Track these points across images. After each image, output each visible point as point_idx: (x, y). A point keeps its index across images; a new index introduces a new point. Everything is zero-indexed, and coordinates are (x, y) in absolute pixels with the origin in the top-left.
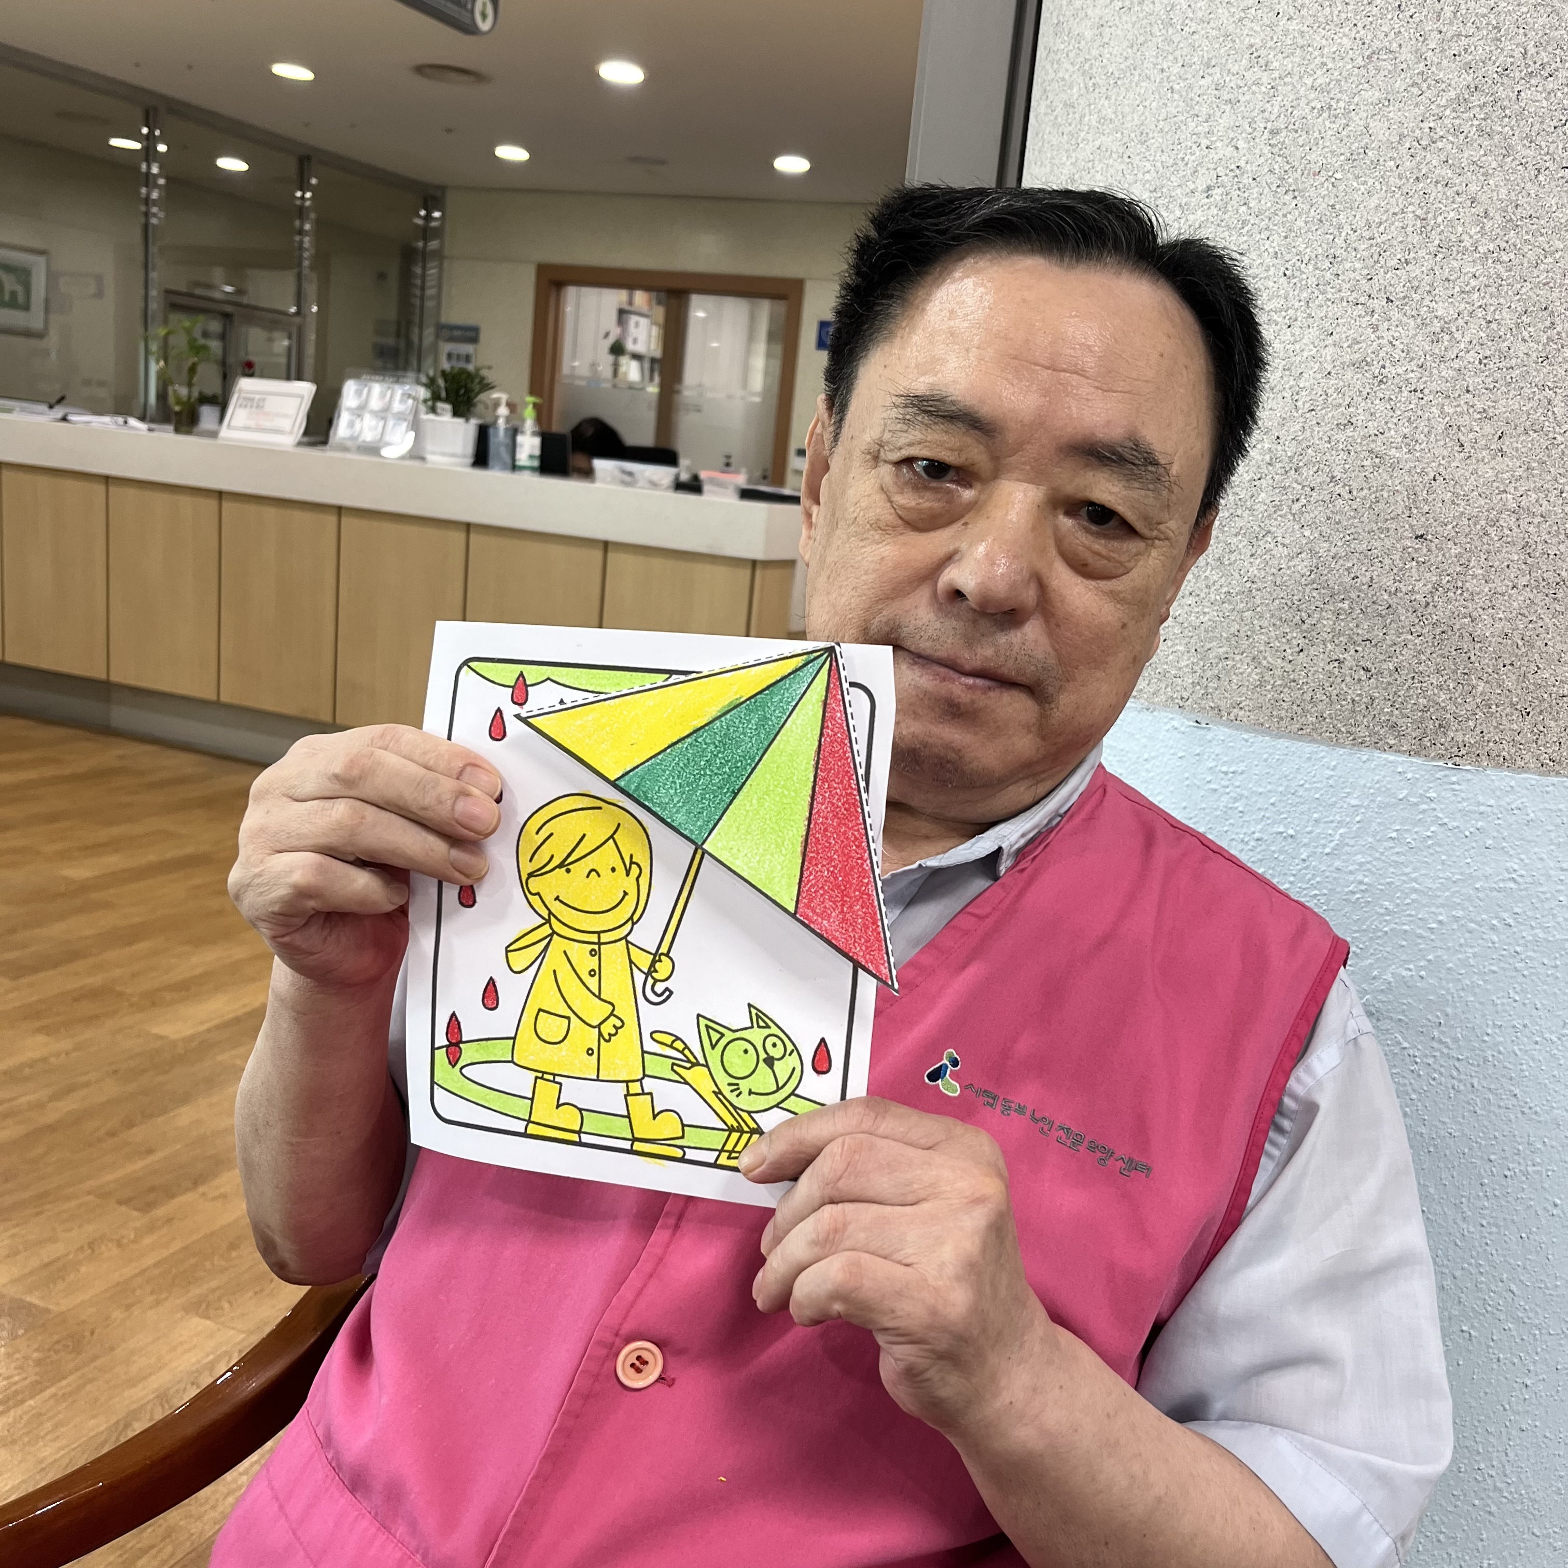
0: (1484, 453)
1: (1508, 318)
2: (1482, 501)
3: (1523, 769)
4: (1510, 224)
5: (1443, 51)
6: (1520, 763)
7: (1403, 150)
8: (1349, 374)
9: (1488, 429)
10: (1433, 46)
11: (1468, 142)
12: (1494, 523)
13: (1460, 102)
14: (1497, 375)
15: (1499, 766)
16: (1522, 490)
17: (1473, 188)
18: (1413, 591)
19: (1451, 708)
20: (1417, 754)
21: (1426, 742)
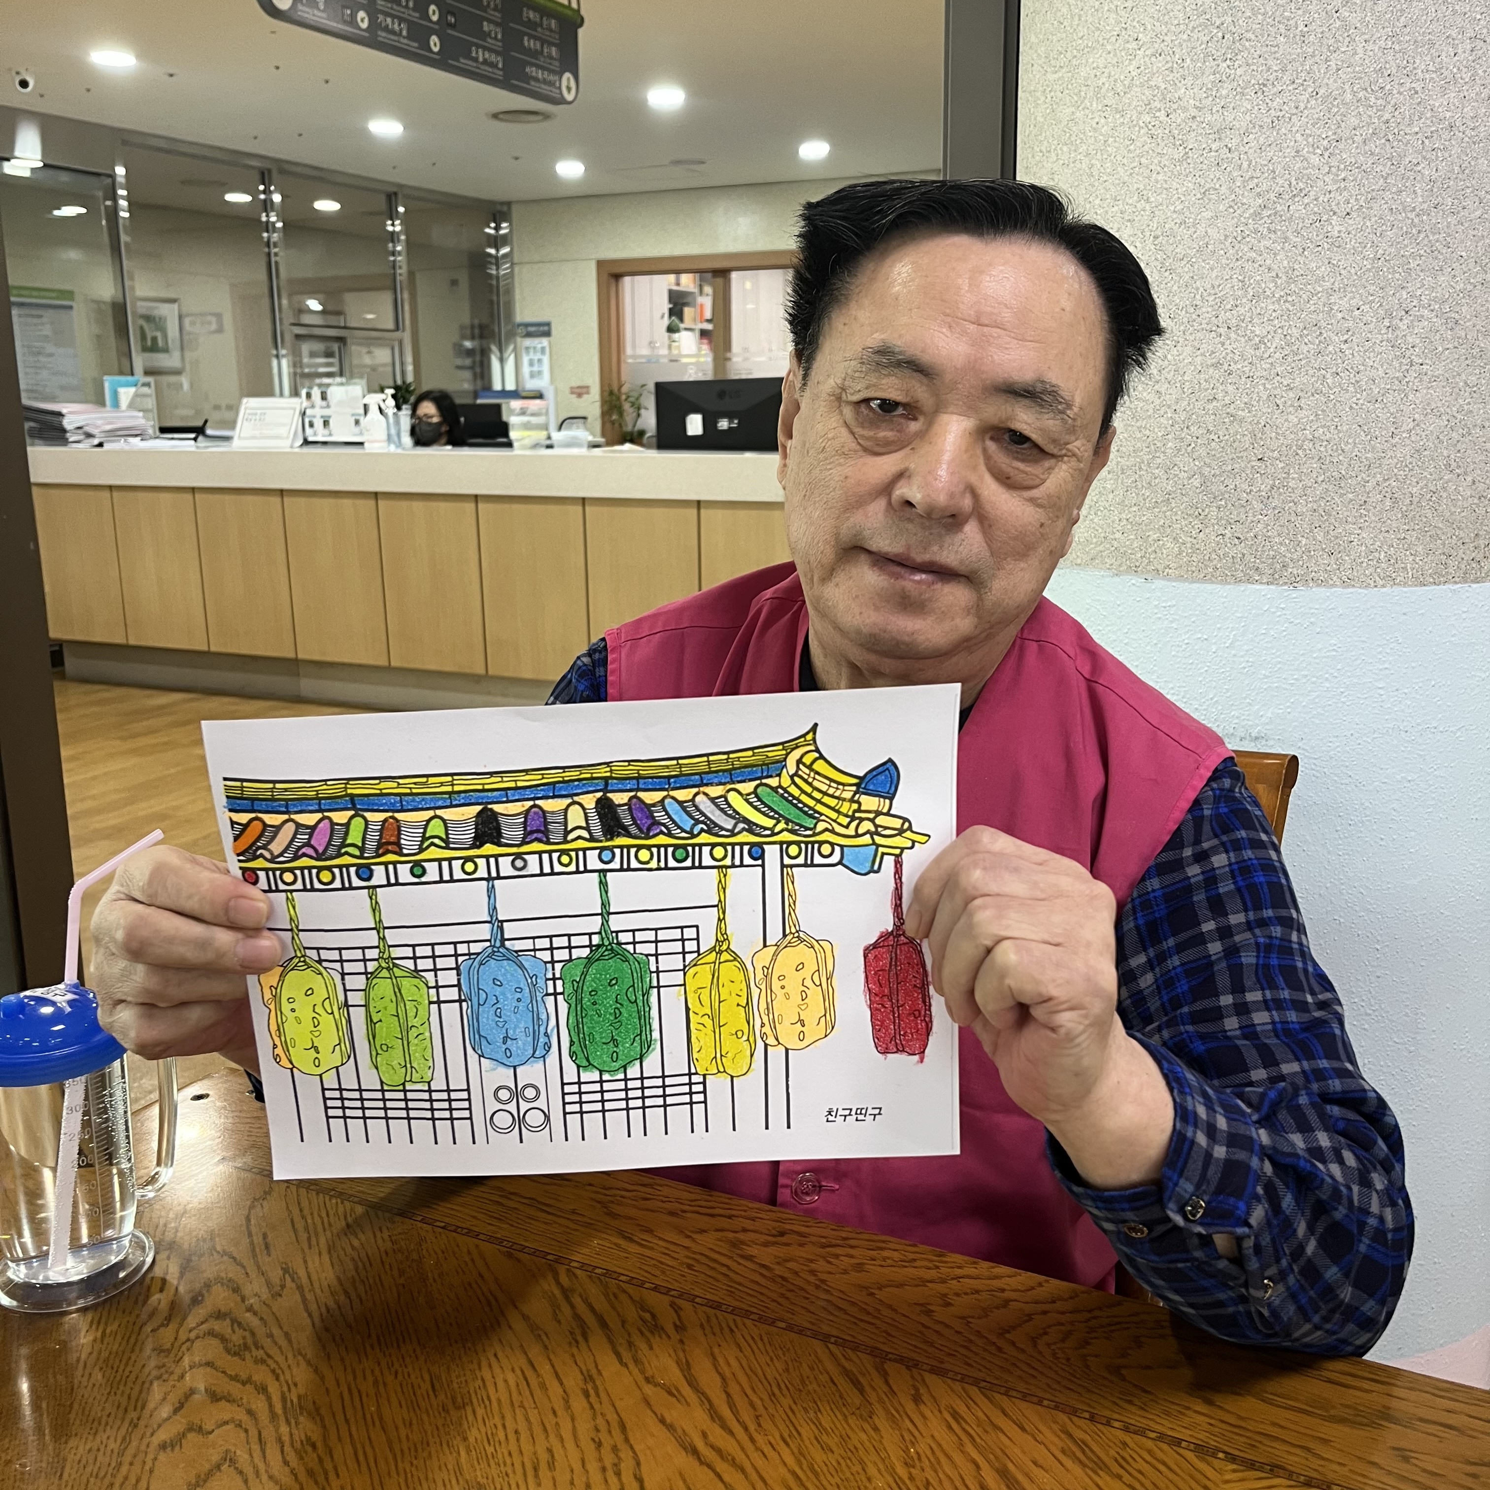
0: (1291, 409)
1: (1295, 332)
2: (1293, 436)
3: (1334, 586)
4: (1290, 280)
5: (1244, 187)
6: (1331, 582)
7: (1227, 244)
8: (1211, 370)
9: (1291, 394)
10: (1238, 184)
11: (1263, 237)
12: (1300, 447)
13: (1256, 215)
14: (1293, 365)
15: (1319, 585)
16: (1314, 427)
17: (1268, 262)
18: (1260, 491)
19: (1288, 555)
20: (1272, 583)
21: (1276, 576)
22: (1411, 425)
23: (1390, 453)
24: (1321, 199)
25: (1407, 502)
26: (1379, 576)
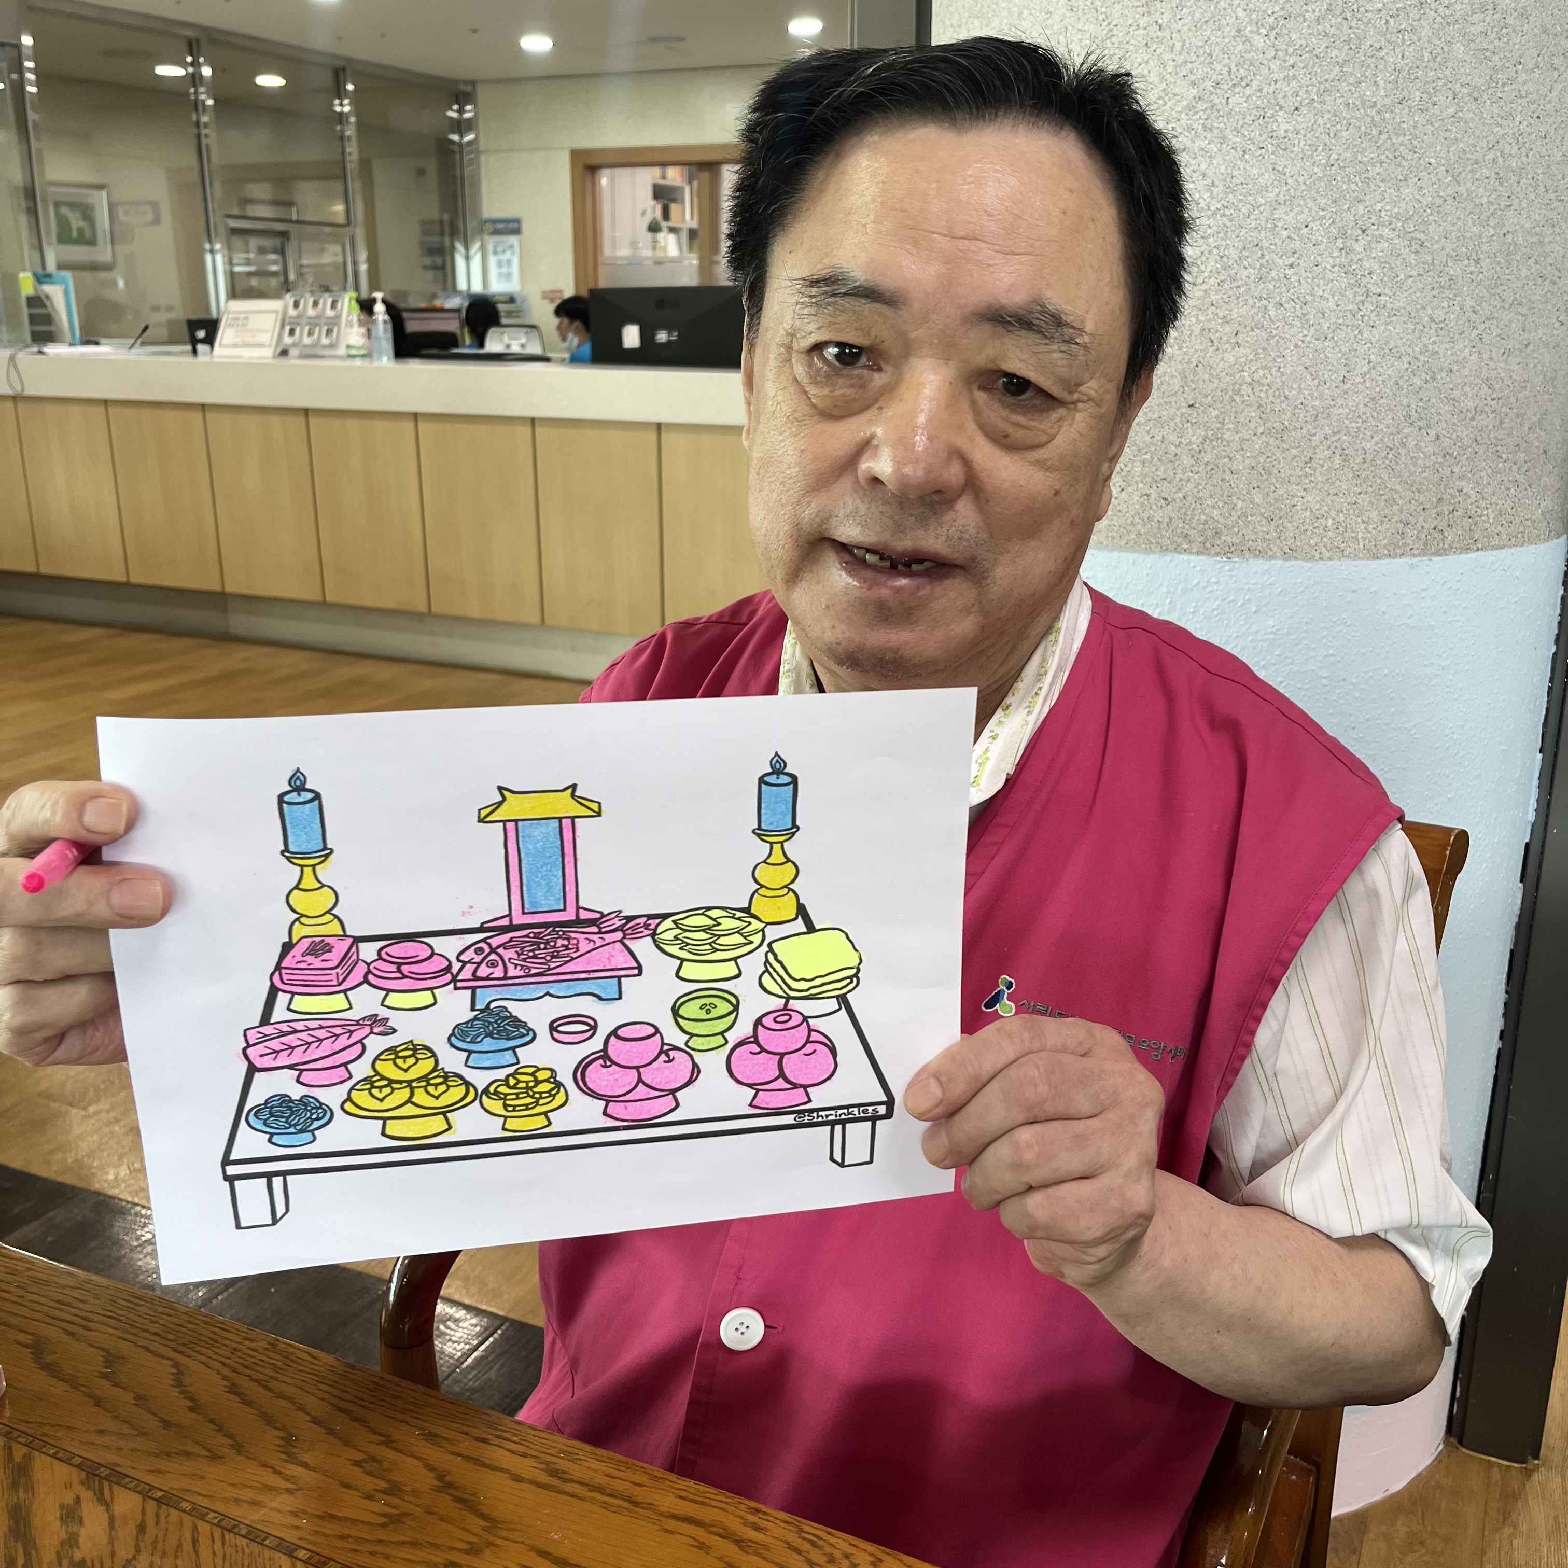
0: (1227, 346)
1: (1233, 254)
2: (1228, 379)
3: (1273, 557)
4: (1229, 190)
5: (1177, 73)
6: (1270, 553)
9: (1228, 329)
10: (1170, 70)
11: (1197, 136)
12: (1237, 392)
13: (1190, 108)
14: (1230, 293)
15: (1256, 557)
16: (1253, 369)
18: (1190, 443)
19: (1222, 520)
20: (1203, 553)
21: (1208, 545)
22: (1365, 369)
23: (1340, 402)
24: (1265, 91)
25: (1359, 460)
26: (1325, 547)
